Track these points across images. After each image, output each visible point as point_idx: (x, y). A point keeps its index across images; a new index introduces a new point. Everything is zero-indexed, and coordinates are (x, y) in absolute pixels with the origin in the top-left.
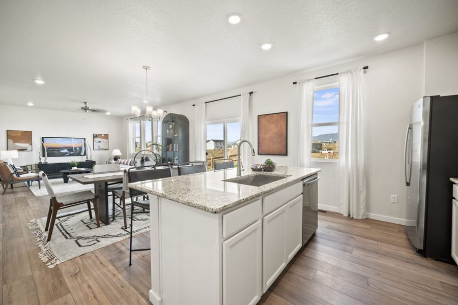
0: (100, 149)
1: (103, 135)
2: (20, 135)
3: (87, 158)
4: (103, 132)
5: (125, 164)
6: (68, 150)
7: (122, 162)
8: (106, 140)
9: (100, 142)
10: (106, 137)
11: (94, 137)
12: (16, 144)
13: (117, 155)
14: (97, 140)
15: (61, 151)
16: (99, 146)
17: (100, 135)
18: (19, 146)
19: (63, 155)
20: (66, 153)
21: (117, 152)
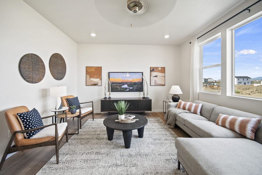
0: (156, 85)
1: (160, 69)
2: (94, 70)
3: (144, 95)
4: (160, 65)
5: (192, 110)
6: (128, 85)
7: (187, 107)
8: (162, 74)
9: (156, 76)
10: (163, 70)
11: (151, 71)
12: (92, 79)
13: (177, 93)
14: (154, 74)
15: (123, 87)
16: (155, 81)
17: (157, 68)
18: (93, 81)
19: (124, 90)
20: (126, 89)
21: (176, 90)
